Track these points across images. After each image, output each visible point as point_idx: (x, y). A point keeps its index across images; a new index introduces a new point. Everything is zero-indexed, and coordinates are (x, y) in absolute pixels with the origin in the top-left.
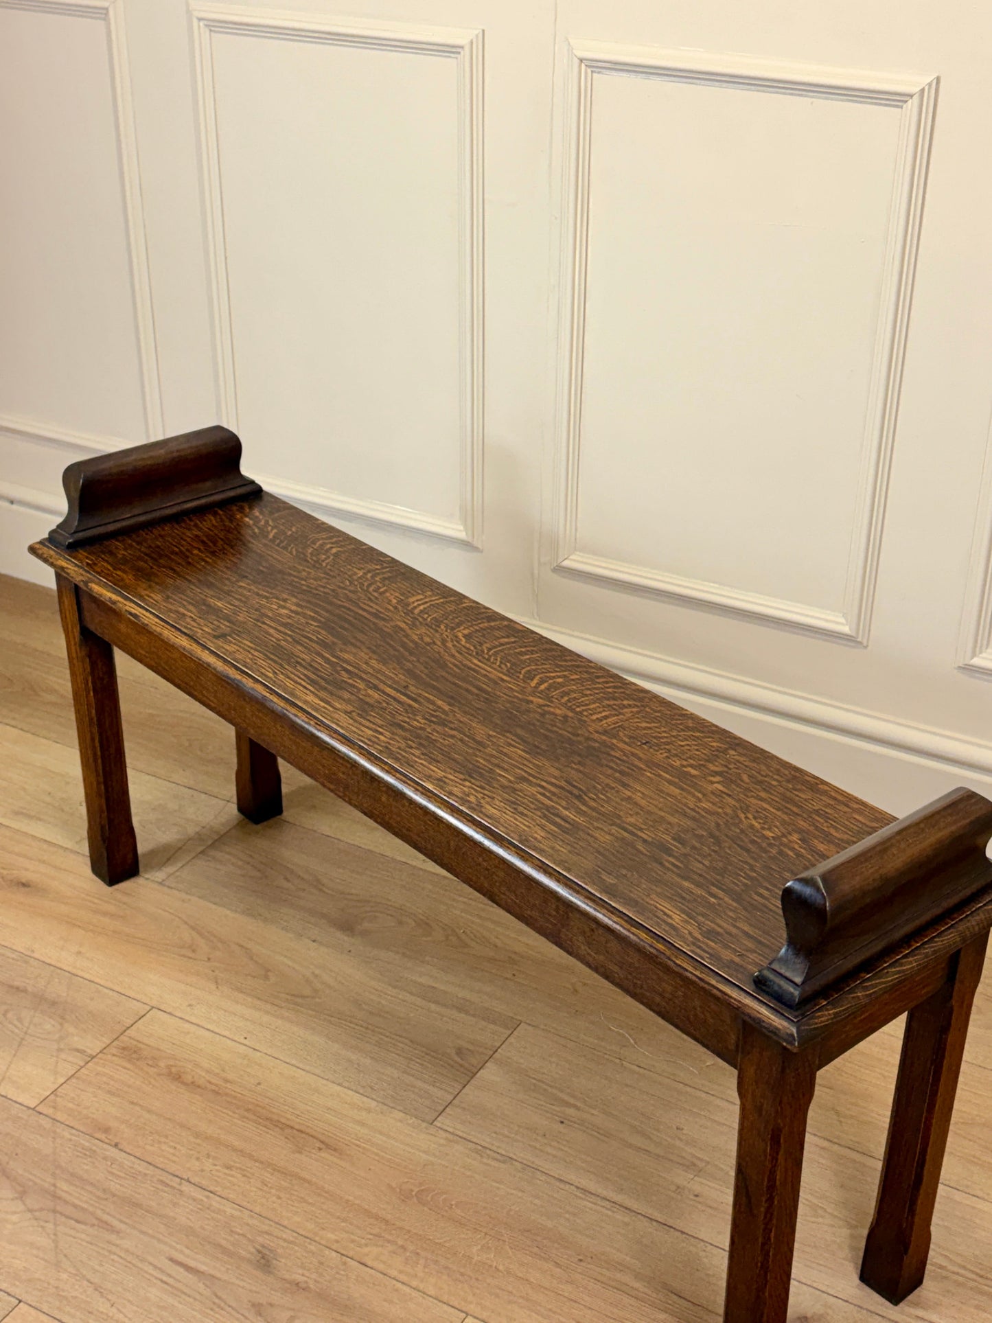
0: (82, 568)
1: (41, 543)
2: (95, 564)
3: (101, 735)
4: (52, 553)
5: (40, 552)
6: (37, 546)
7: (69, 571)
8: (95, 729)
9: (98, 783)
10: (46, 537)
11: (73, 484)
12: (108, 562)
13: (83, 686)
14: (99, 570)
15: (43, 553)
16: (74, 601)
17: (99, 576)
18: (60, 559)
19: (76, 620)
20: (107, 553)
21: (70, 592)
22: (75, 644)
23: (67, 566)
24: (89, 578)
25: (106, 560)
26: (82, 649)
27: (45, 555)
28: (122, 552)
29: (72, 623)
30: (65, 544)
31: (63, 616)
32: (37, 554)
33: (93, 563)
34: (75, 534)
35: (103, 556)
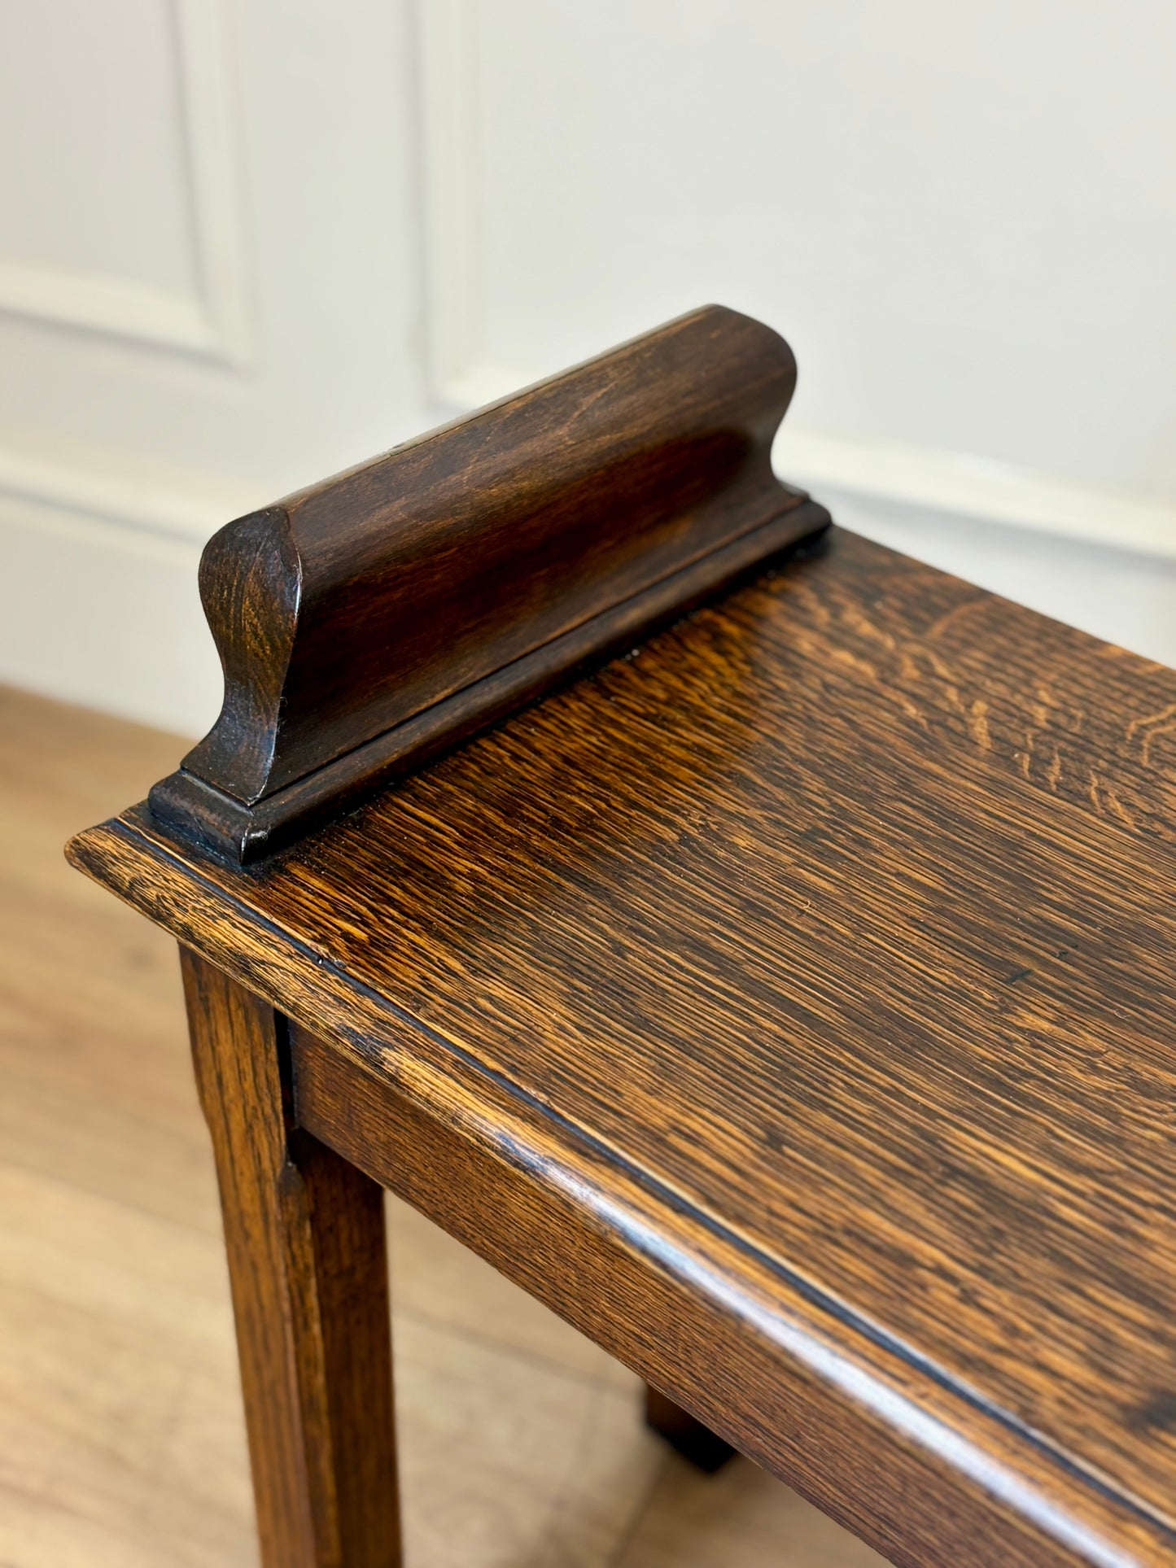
0: (328, 965)
1: (114, 827)
2: (385, 946)
4: (181, 882)
5: (126, 874)
6: (109, 844)
7: (275, 978)
10: (141, 804)
11: (252, 604)
12: (428, 928)
13: (286, 1307)
14: (408, 977)
15: (141, 881)
16: (267, 1051)
17: (417, 1010)
18: (224, 916)
19: (268, 1110)
20: (407, 874)
21: (248, 1022)
22: (260, 1178)
23: (259, 950)
24: (380, 1022)
25: (418, 918)
26: (290, 1199)
27: (152, 894)
28: (464, 865)
29: (249, 1111)
30: (229, 842)
31: (210, 1078)
32: (114, 885)
33: (373, 942)
34: (268, 796)
35: (397, 894)
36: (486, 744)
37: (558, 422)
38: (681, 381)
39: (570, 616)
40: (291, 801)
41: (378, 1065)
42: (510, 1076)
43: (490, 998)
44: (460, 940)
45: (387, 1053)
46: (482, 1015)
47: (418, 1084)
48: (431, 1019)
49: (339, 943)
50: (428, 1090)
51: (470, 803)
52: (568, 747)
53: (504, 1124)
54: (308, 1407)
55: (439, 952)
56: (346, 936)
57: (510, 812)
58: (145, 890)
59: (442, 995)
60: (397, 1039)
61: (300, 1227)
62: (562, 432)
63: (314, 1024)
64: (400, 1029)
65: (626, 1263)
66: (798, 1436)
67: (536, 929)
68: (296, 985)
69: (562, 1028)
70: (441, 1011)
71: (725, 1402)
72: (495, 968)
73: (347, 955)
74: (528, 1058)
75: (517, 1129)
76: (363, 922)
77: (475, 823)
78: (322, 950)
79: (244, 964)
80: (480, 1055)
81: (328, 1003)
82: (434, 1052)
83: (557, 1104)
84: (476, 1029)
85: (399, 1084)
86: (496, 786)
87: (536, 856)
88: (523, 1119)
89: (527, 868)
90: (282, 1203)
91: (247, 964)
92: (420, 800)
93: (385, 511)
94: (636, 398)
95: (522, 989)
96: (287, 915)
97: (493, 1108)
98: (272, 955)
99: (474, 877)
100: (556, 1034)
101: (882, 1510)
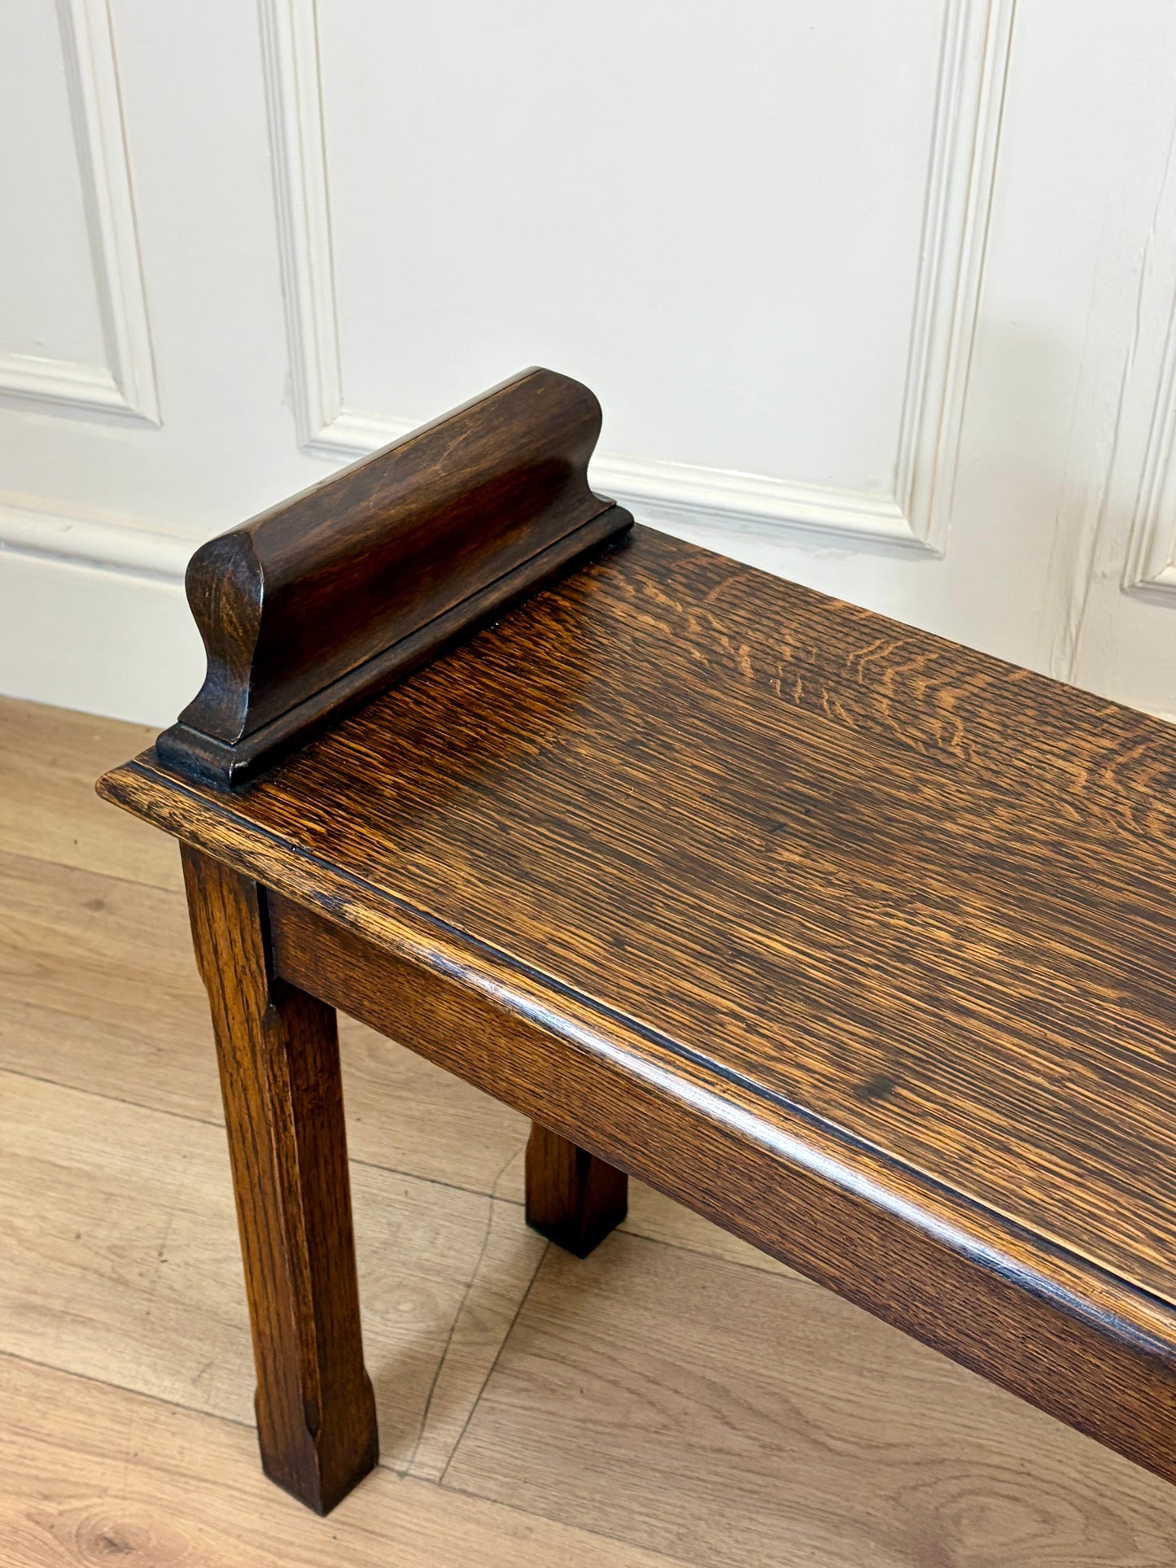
0: (298, 851)
1: (132, 767)
2: (339, 836)
3: (309, 1214)
4: (187, 802)
5: (144, 799)
6: (130, 780)
8: (298, 1209)
9: (301, 1319)
10: (150, 750)
11: (227, 600)
12: (368, 821)
13: (270, 1114)
14: (357, 855)
15: (156, 804)
16: (252, 922)
17: (367, 876)
18: (221, 823)
19: (254, 966)
20: (349, 787)
21: (236, 900)
22: (248, 1020)
23: (249, 845)
24: (341, 887)
25: (360, 816)
26: (271, 1032)
27: (165, 812)
28: (388, 778)
29: (239, 969)
30: (220, 772)
31: (207, 949)
32: (136, 808)
33: (330, 833)
34: (245, 737)
35: (344, 801)
36: (394, 694)
37: (434, 460)
38: (518, 427)
39: (449, 600)
40: (260, 740)
41: (342, 916)
42: (436, 915)
43: (417, 866)
44: (391, 829)
45: (348, 907)
46: (412, 877)
47: (371, 925)
48: (377, 881)
49: (306, 836)
50: (379, 930)
51: (388, 736)
52: (455, 693)
53: (434, 947)
54: (288, 1191)
55: (377, 837)
56: (311, 831)
57: (418, 741)
58: (160, 810)
59: (384, 866)
60: (354, 897)
61: (279, 1053)
62: (438, 467)
63: (293, 893)
64: (356, 890)
65: (521, 1040)
66: (646, 1143)
67: (444, 818)
68: (278, 867)
69: (469, 881)
70: (383, 875)
71: (595, 1128)
72: (418, 846)
73: (312, 843)
74: (448, 902)
75: (444, 949)
76: (321, 821)
77: (394, 750)
78: (295, 841)
79: (238, 855)
80: (414, 902)
81: (302, 877)
82: (381, 903)
83: (470, 930)
84: (409, 886)
85: (358, 928)
86: (406, 723)
87: (439, 769)
88: (447, 943)
89: (434, 778)
90: (265, 1036)
91: (240, 856)
92: (353, 737)
93: (316, 531)
94: (489, 440)
95: (438, 858)
96: (267, 819)
97: (426, 937)
98: (259, 848)
99: (396, 786)
100: (465, 886)
101: (705, 1186)
